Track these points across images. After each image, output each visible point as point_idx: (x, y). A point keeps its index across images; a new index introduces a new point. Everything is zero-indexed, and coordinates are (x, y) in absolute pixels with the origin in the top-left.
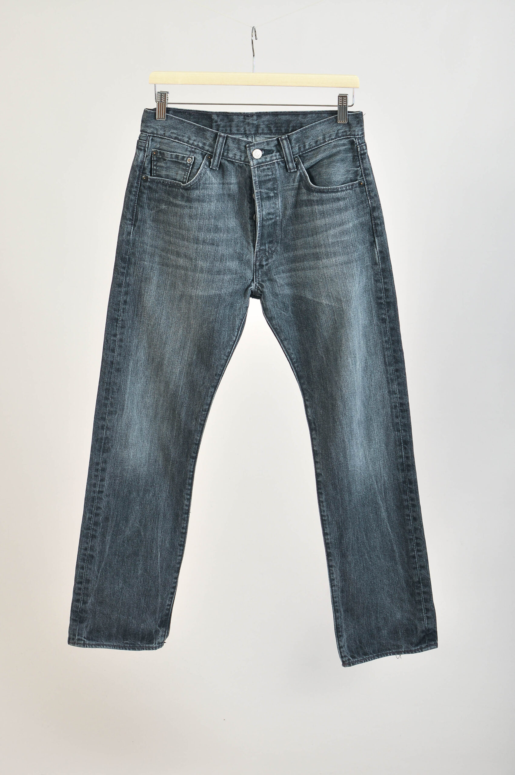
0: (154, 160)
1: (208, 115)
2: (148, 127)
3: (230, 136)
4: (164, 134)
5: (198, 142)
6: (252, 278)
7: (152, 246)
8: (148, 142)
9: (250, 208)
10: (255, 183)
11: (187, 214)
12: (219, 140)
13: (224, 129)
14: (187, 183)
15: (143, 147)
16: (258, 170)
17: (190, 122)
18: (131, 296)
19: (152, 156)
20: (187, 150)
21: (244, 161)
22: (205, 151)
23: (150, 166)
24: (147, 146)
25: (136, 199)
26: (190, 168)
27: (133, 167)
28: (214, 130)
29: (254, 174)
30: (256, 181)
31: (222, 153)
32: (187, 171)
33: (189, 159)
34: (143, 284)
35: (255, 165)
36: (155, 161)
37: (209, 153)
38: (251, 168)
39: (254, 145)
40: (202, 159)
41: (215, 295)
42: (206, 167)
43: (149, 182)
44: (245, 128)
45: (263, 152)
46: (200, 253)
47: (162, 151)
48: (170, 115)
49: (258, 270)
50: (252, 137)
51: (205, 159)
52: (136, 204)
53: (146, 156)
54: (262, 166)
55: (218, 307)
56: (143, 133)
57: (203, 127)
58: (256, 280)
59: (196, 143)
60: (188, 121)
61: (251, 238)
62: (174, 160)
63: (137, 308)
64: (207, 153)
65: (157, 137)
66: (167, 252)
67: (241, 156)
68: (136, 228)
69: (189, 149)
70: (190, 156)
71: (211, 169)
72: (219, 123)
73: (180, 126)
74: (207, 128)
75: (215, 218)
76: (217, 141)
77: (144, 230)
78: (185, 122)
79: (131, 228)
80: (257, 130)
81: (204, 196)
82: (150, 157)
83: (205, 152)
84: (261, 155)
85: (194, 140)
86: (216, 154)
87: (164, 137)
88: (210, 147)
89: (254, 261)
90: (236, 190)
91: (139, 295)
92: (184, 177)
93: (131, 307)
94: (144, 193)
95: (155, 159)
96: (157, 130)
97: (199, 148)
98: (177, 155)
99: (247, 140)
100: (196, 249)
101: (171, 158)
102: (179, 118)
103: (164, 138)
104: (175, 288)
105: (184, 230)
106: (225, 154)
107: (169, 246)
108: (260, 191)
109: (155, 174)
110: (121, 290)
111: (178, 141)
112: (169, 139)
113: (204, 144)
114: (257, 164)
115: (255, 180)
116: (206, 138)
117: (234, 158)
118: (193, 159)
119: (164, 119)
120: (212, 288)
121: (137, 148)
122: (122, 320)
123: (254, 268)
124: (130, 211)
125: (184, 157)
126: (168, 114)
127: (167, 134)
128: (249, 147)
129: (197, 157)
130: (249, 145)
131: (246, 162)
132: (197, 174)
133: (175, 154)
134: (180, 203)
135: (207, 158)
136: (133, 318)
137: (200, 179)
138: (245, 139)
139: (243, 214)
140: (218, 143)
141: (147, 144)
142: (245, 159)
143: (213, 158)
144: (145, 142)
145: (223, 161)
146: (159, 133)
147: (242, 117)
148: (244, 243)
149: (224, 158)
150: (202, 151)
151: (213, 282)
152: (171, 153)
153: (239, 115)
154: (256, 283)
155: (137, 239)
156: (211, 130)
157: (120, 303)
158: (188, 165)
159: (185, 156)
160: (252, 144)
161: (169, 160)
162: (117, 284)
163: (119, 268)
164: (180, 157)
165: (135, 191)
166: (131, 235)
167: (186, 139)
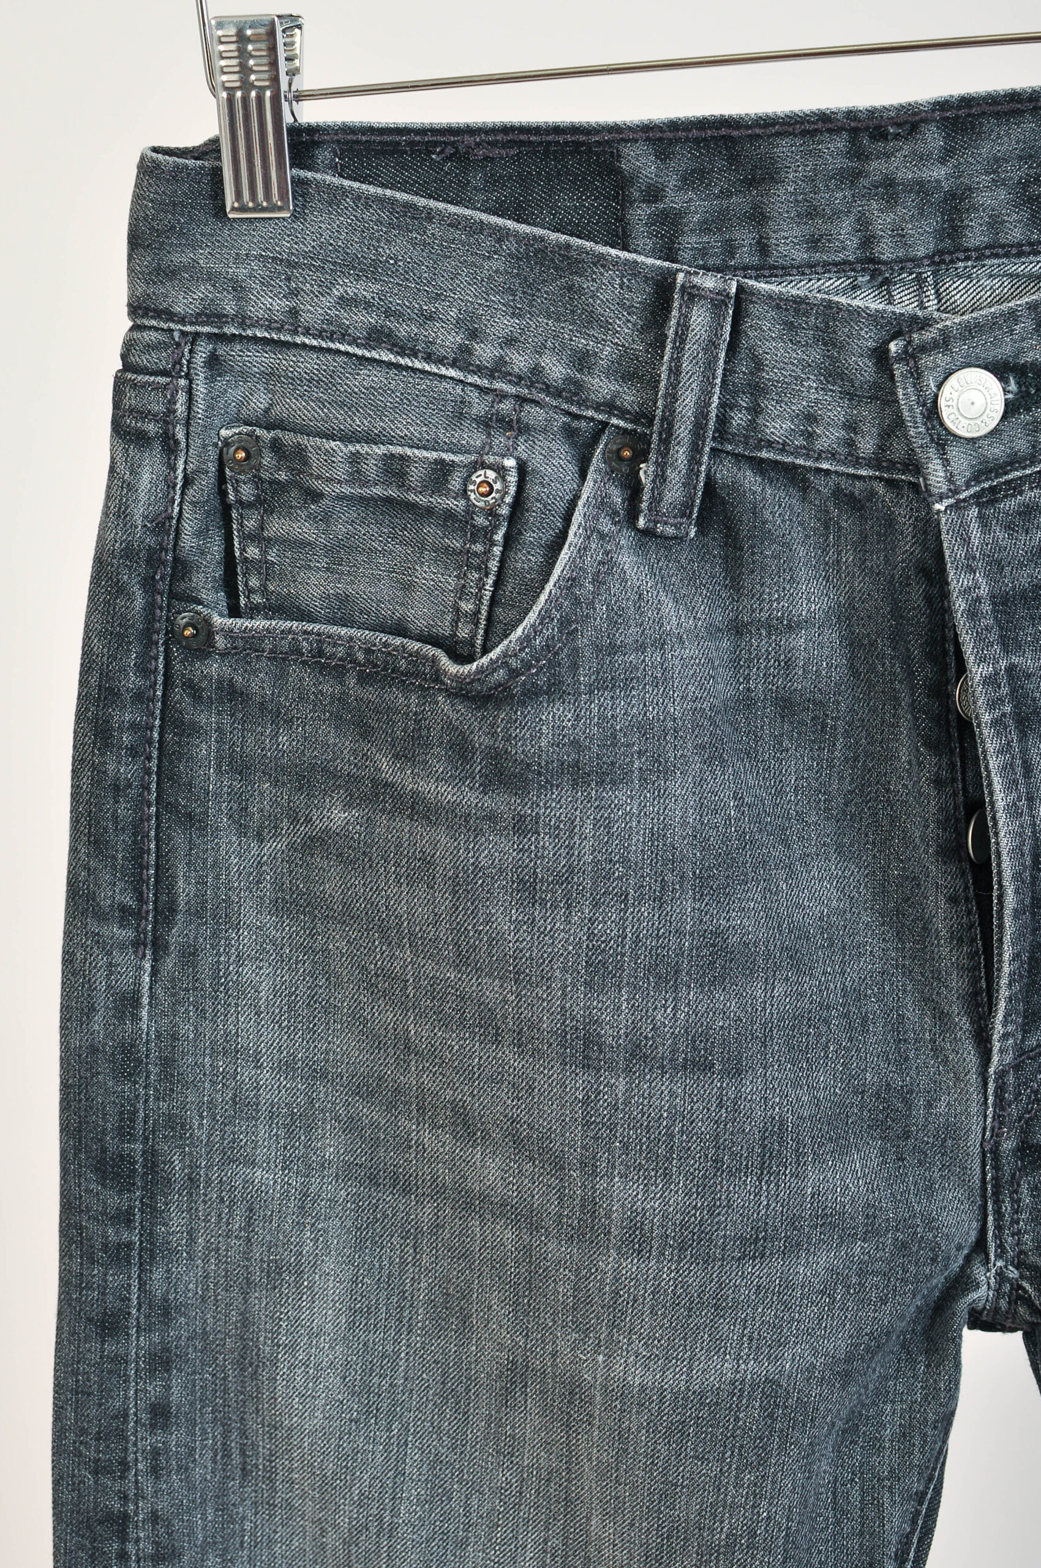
0: (240, 502)
1: (590, 150)
2: (171, 274)
3: (762, 286)
4: (294, 313)
5: (539, 350)
6: (973, 1236)
7: (287, 1067)
8: (183, 382)
9: (938, 782)
10: (973, 614)
11: (501, 872)
12: (684, 327)
13: (714, 241)
14: (485, 651)
15: (154, 417)
16: (983, 520)
17: (468, 212)
18: (194, 1372)
19: (228, 472)
20: (460, 416)
21: (875, 462)
22: (590, 413)
23: (216, 549)
24: (180, 408)
25: (148, 771)
26: (493, 544)
27: (101, 564)
28: (641, 259)
29: (961, 553)
30: (978, 600)
31: (713, 415)
32: (475, 561)
33: (478, 477)
34: (258, 1300)
35: (960, 482)
36: (250, 505)
37: (622, 423)
38: (937, 506)
39: (944, 342)
40: (572, 468)
41: (736, 1388)
42: (606, 525)
43: (223, 655)
44: (863, 223)
45: (1013, 386)
46: (612, 1128)
47: (288, 438)
48: (318, 176)
49: (1014, 1182)
50: (920, 281)
51: (598, 471)
52: (153, 809)
53: (185, 477)
54: (1015, 487)
55: (762, 1462)
56: (146, 322)
57: (563, 238)
58: (1001, 1246)
59: (520, 362)
60: (452, 209)
61: (956, 983)
62: (378, 491)
63: (243, 1434)
64: (605, 424)
65: (248, 338)
66: (391, 1106)
67: (851, 426)
68: (170, 963)
69: (479, 406)
70: (490, 459)
71: (648, 533)
72: (675, 200)
73: (398, 247)
74: (588, 244)
75: (702, 884)
76: (671, 333)
77: (227, 974)
78: (430, 215)
79: (141, 968)
80: (952, 231)
81: (614, 736)
82: (205, 484)
83: (592, 419)
84: (1000, 408)
85: (510, 341)
86: (671, 425)
87: (295, 332)
88: (628, 377)
89: (984, 1129)
90: (829, 666)
91: (241, 1365)
92: (457, 609)
93: (204, 1431)
94: (194, 729)
95: (247, 491)
96: (238, 288)
97: (547, 389)
98: (393, 456)
99: (890, 308)
100: (586, 1101)
101: (357, 476)
102: (388, 192)
103: (296, 345)
104: (465, 1319)
105: (490, 975)
106: (739, 419)
107: (403, 1064)
108: (1011, 669)
109: (257, 599)
110: (122, 1351)
111: (391, 357)
112: (329, 350)
113: (582, 361)
114: (976, 478)
115: (967, 591)
116: (590, 320)
117: (800, 441)
118: (513, 478)
119: (280, 209)
120: (718, 1346)
121: (118, 428)
122: (154, 1517)
123: (984, 1173)
124: (114, 857)
125: (443, 469)
126: (303, 174)
127: (313, 312)
128: (910, 355)
129: (536, 461)
130: (909, 343)
131: (892, 465)
132: (549, 586)
133: (380, 450)
134: (448, 793)
135: (613, 457)
136: (223, 1492)
137: (570, 622)
138: (868, 301)
139: (893, 819)
140: (679, 349)
141: (182, 398)
142: (881, 448)
143: (653, 457)
144: (165, 387)
145: (725, 472)
146: (255, 311)
147: (840, 143)
148: (911, 1013)
149: (730, 448)
150: (568, 413)
151: (717, 1307)
152: (351, 448)
153: (813, 133)
154: (999, 1264)
155: (186, 1029)
156: (624, 255)
157: (126, 1422)
158: (480, 521)
159: (448, 457)
160: (929, 335)
161: (341, 498)
162: (90, 1320)
163: (92, 1226)
164: (416, 474)
165: (134, 727)
166: (144, 1013)
167: (450, 340)
